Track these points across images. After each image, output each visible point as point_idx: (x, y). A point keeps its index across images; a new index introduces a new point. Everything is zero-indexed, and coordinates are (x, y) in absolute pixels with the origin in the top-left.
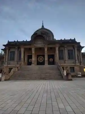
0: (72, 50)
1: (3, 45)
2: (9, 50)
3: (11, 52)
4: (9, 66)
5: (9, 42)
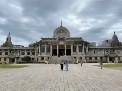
0: (81, 46)
2: (41, 45)
3: (42, 47)
4: (41, 56)
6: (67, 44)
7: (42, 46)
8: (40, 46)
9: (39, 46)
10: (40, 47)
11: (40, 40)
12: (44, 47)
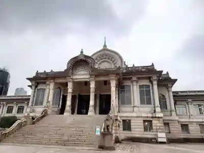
1: (28, 79)
2: (36, 87)
5: (37, 73)
7: (40, 87)
8: (33, 88)
10: (32, 92)
12: (44, 90)
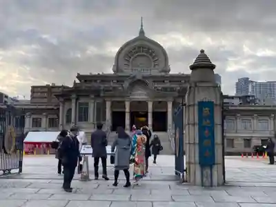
2: (77, 99)
3: (80, 104)
6: (156, 97)
7: (82, 100)
8: (74, 101)
9: (70, 100)
10: (73, 105)
11: (75, 83)
12: (87, 104)
